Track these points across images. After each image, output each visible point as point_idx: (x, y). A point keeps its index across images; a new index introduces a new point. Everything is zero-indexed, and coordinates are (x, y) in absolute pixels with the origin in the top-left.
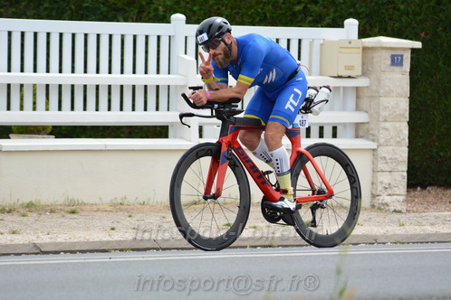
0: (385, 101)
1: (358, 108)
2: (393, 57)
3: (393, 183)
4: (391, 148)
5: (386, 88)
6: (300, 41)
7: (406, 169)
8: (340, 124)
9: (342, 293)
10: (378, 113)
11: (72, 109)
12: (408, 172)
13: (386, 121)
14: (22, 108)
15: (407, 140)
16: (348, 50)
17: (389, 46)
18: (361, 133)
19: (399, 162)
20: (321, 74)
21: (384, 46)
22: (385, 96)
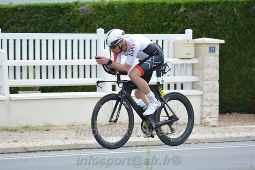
0: (206, 71)
1: (193, 74)
2: (210, 48)
3: (212, 112)
4: (211, 94)
5: (207, 64)
6: (163, 41)
7: (218, 104)
8: (185, 82)
10: (203, 77)
12: (219, 106)
13: (207, 80)
15: (218, 90)
16: (188, 45)
17: (208, 42)
18: (195, 87)
19: (214, 101)
20: (174, 58)
21: (205, 42)
22: (207, 68)
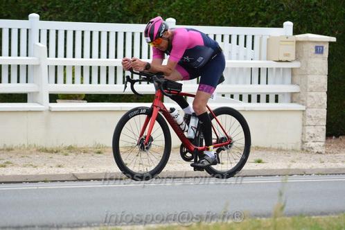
0: (310, 78)
1: (292, 83)
2: (316, 47)
3: (317, 134)
4: (315, 110)
5: (312, 69)
6: (253, 36)
7: (325, 124)
8: (280, 93)
9: (282, 208)
10: (306, 86)
11: (99, 82)
12: (326, 126)
13: (311, 91)
14: (65, 82)
15: (326, 104)
16: (286, 43)
17: (314, 40)
18: (294, 99)
19: (320, 119)
20: (267, 60)
21: (310, 40)
22: (311, 74)
